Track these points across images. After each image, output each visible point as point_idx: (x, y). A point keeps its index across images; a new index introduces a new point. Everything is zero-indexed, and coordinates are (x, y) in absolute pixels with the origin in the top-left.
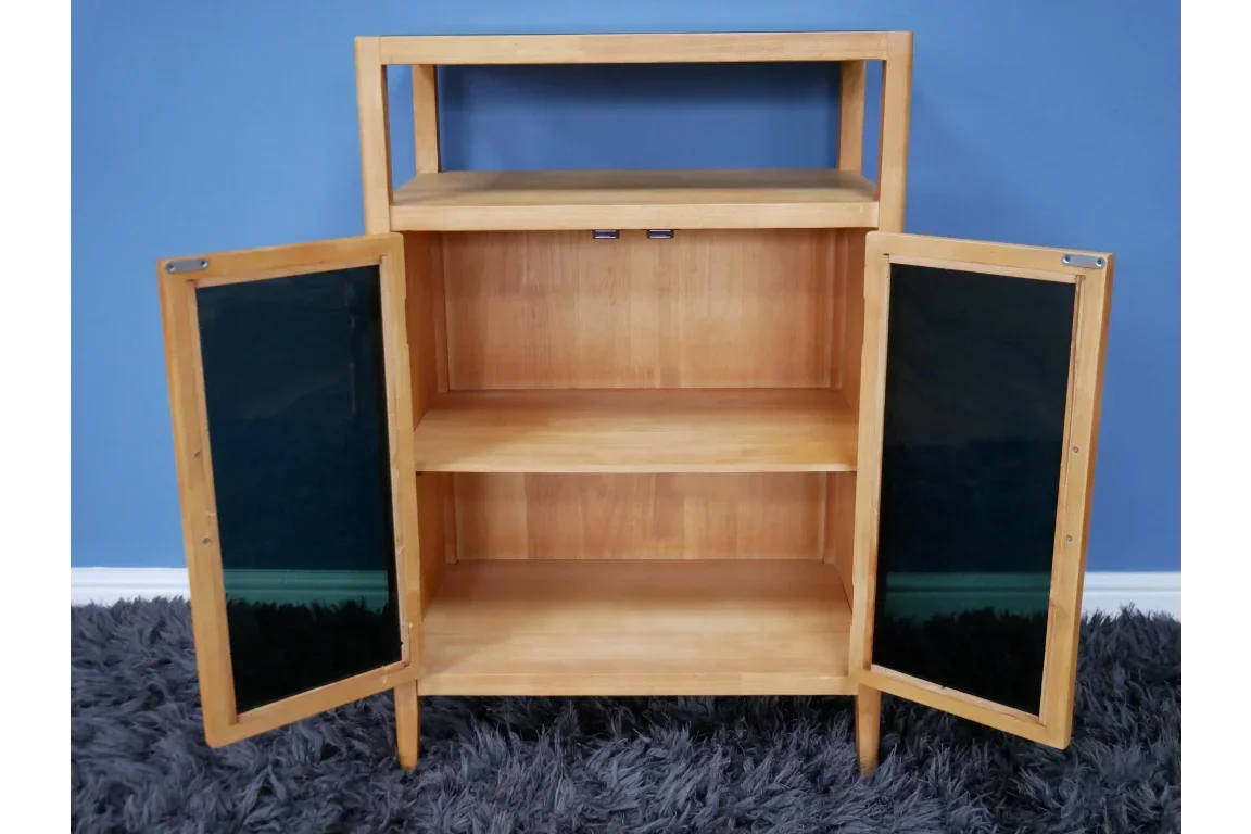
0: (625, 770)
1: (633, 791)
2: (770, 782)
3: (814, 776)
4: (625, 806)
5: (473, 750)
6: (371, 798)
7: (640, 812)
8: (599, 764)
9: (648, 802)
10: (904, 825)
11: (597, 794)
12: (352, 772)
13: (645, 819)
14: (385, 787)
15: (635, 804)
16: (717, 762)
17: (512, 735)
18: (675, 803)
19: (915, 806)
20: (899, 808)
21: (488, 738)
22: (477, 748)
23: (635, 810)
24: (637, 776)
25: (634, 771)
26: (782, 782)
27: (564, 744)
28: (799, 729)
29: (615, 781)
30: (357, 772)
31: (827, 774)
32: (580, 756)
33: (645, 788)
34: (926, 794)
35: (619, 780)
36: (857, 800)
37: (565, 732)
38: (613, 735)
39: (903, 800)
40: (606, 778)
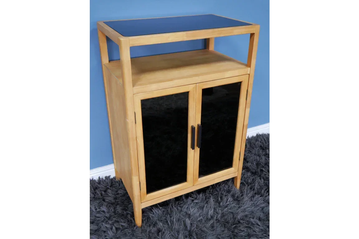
0: (193, 209)
1: (198, 215)
2: (227, 202)
3: (233, 197)
4: (199, 219)
8: (186, 209)
9: (203, 216)
10: (257, 204)
11: (190, 218)
14: (140, 236)
15: (201, 218)
16: (212, 200)
17: (161, 208)
18: (211, 215)
19: (257, 198)
20: (254, 200)
21: (156, 211)
22: (153, 214)
25: (195, 209)
26: (229, 201)
27: (175, 207)
29: (192, 212)
30: (129, 233)
32: (179, 208)
33: (199, 212)
38: (183, 199)
39: (253, 197)
40: (189, 212)
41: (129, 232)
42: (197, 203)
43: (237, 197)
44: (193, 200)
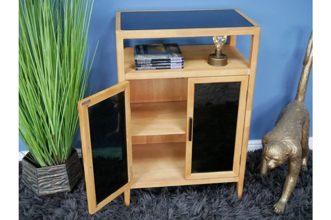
0: (183, 203)
1: (186, 209)
2: (219, 205)
3: (229, 202)
4: (184, 213)
5: (143, 200)
6: (121, 216)
7: (188, 214)
8: (175, 202)
9: (190, 211)
10: (252, 214)
11: (177, 210)
12: (114, 208)
13: (190, 216)
14: (124, 213)
15: (187, 212)
16: (205, 199)
17: (152, 195)
18: (197, 212)
19: (254, 209)
20: (250, 209)
21: (147, 197)
22: (144, 198)
23: (187, 214)
24: (186, 205)
25: (185, 203)
26: (222, 205)
27: (166, 197)
28: (222, 189)
29: (180, 206)
31: (232, 202)
32: (170, 199)
33: (188, 208)
34: (256, 205)
35: (181, 206)
36: (241, 208)
37: (166, 194)
38: (177, 193)
39: (251, 207)
40: (178, 205)
41: (117, 207)
42: (189, 199)
43: (233, 203)
44: (186, 196)
